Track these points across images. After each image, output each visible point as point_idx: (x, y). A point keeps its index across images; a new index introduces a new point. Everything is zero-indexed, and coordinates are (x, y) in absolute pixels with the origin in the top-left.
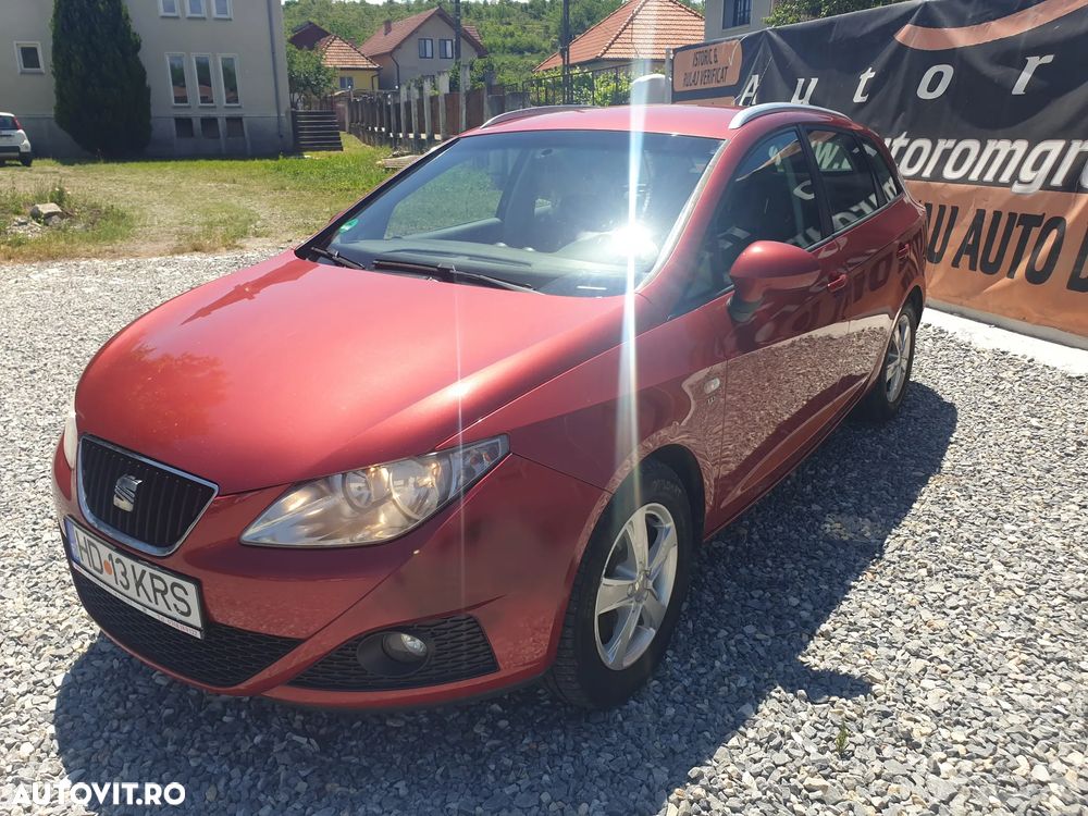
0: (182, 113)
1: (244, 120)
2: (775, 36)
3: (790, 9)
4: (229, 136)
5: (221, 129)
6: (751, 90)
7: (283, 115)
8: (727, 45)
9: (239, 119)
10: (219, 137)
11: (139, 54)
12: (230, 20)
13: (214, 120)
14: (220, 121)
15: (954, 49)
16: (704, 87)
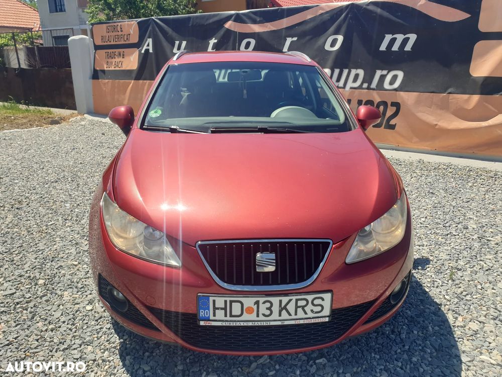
2: (158, 21)
3: (98, 7)
6: (148, 45)
8: (128, 24)
15: (255, 33)
16: (115, 43)
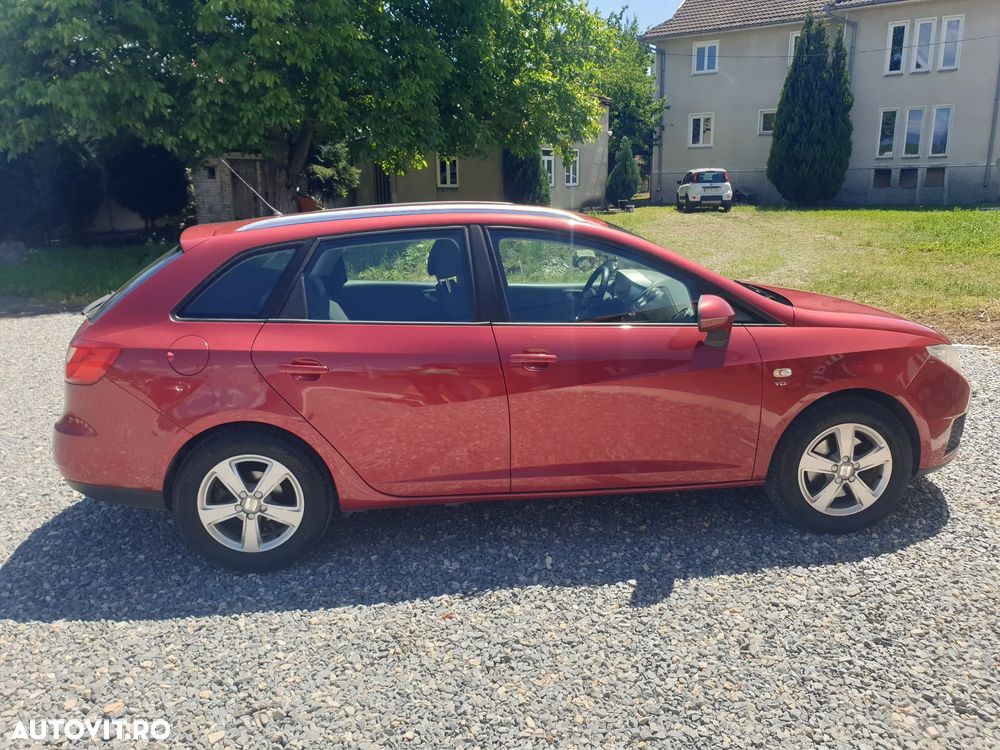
0: (883, 165)
1: (946, 171)
4: (926, 186)
5: (919, 179)
7: (993, 164)
9: (942, 170)
10: (915, 187)
11: (850, 113)
12: (957, 70)
13: (914, 170)
14: (919, 172)
